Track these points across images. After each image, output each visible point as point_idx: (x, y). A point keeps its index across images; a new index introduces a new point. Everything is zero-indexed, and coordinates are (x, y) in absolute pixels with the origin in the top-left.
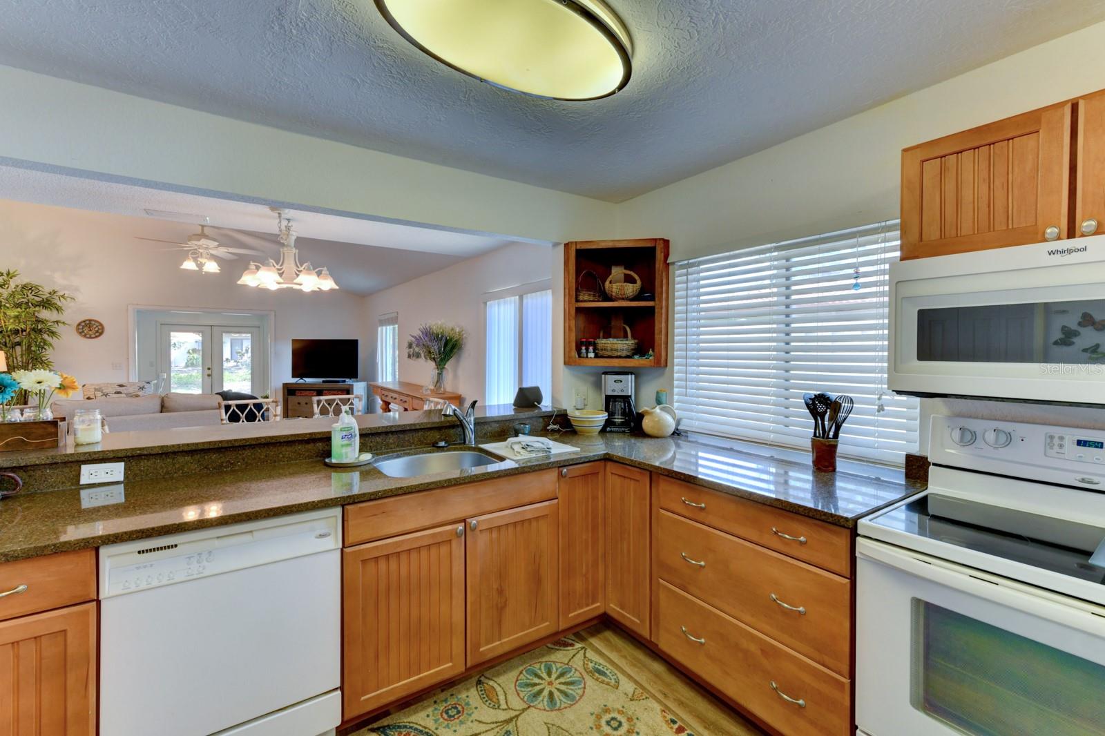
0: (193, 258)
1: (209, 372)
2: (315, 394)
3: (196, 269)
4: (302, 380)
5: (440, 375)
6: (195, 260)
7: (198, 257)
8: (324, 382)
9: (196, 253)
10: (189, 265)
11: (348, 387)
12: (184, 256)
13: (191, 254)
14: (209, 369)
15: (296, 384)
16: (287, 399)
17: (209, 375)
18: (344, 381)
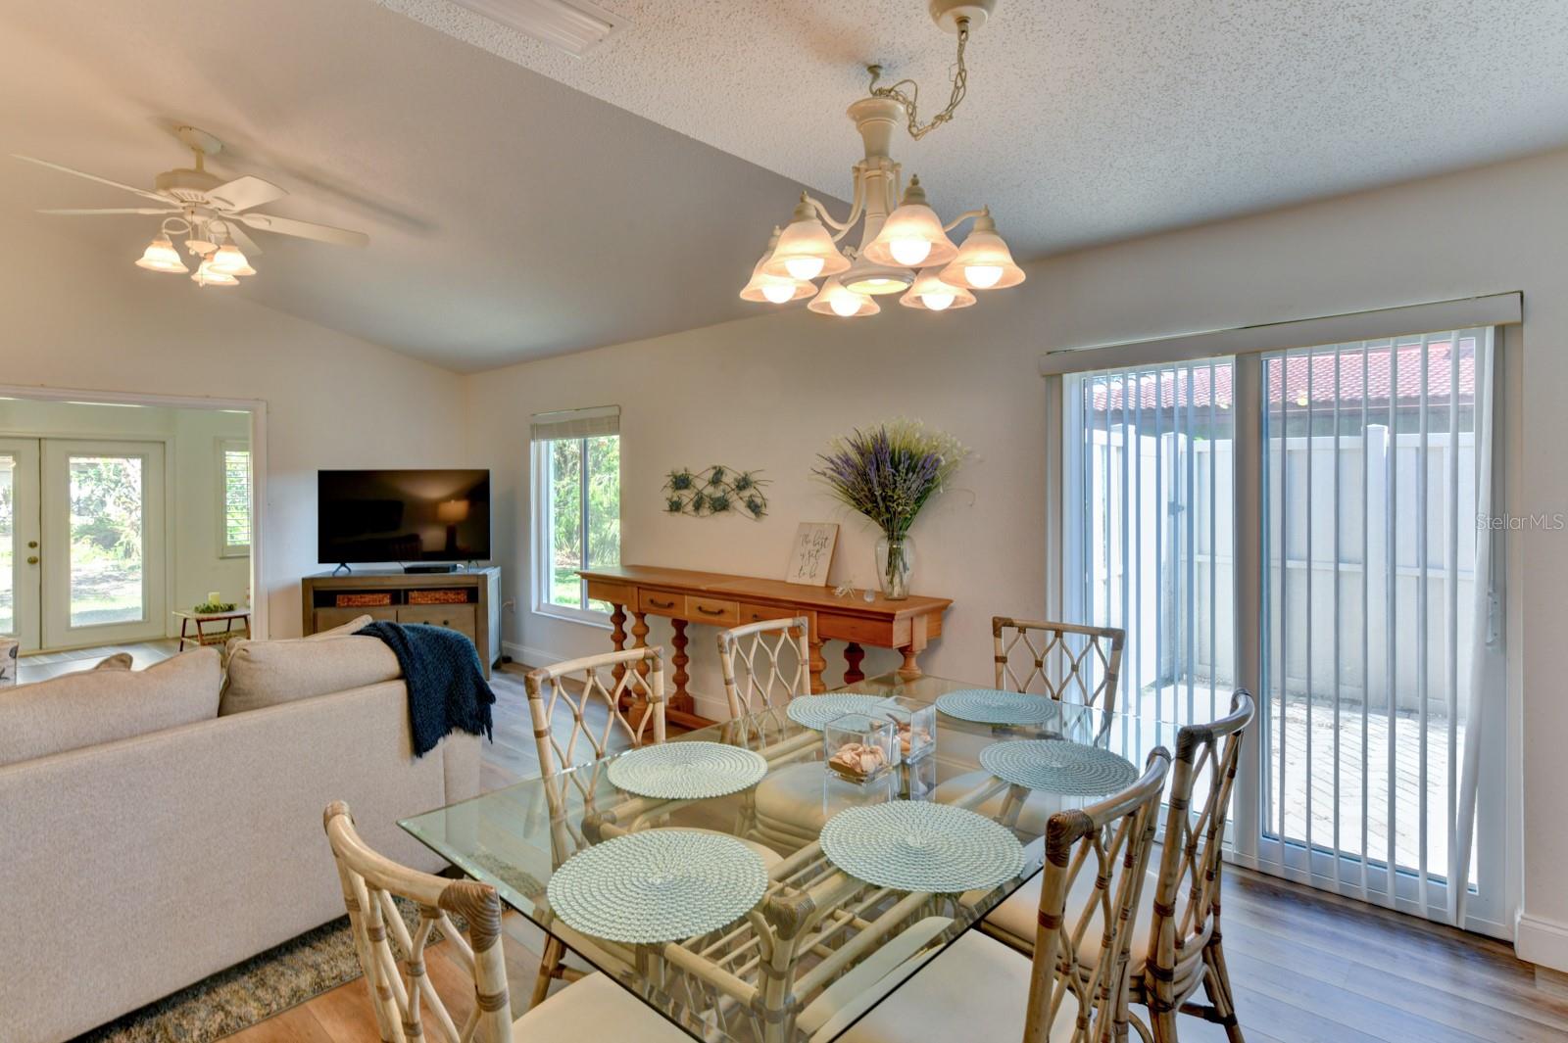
0: (173, 238)
1: (35, 553)
2: (387, 601)
3: (182, 269)
4: (343, 569)
5: (894, 555)
6: (179, 245)
7: (187, 237)
8: (408, 571)
9: (183, 227)
10: (160, 257)
11: (473, 581)
12: (149, 231)
13: (168, 226)
14: (32, 545)
15: (334, 577)
16: (315, 616)
17: (32, 561)
18: (455, 567)
